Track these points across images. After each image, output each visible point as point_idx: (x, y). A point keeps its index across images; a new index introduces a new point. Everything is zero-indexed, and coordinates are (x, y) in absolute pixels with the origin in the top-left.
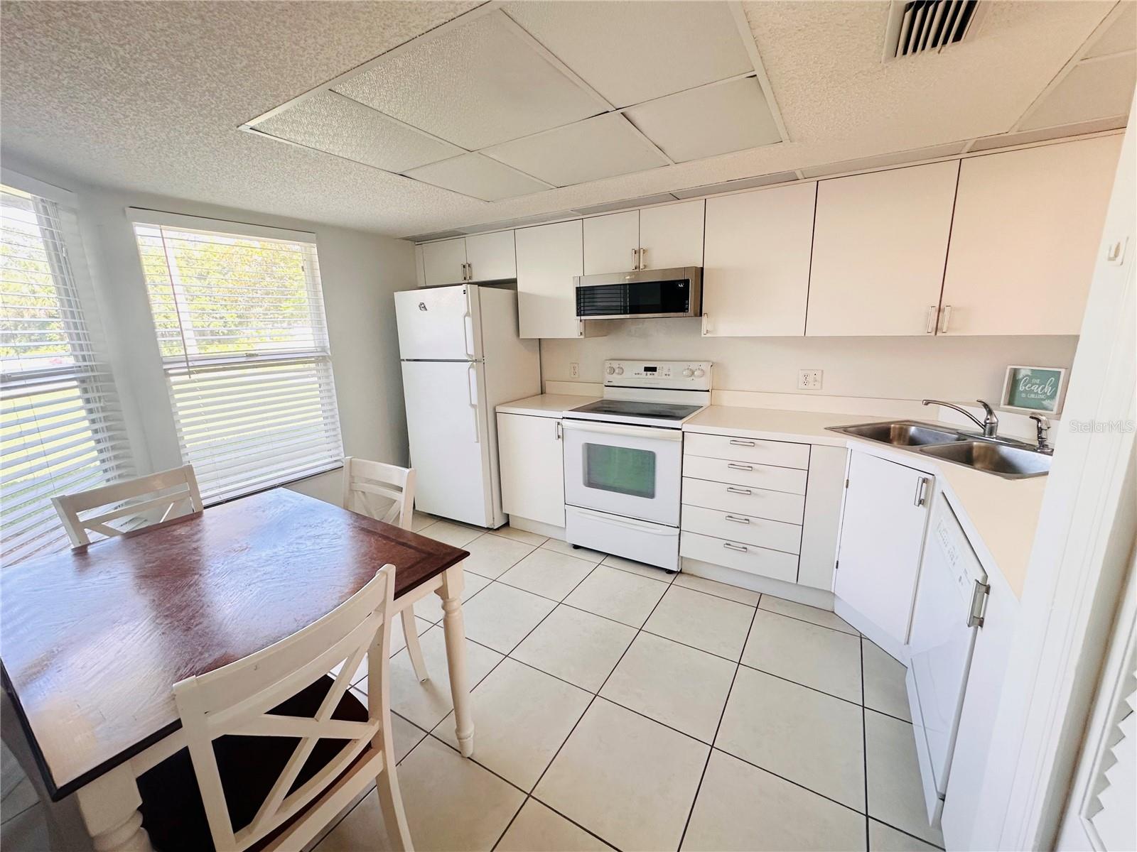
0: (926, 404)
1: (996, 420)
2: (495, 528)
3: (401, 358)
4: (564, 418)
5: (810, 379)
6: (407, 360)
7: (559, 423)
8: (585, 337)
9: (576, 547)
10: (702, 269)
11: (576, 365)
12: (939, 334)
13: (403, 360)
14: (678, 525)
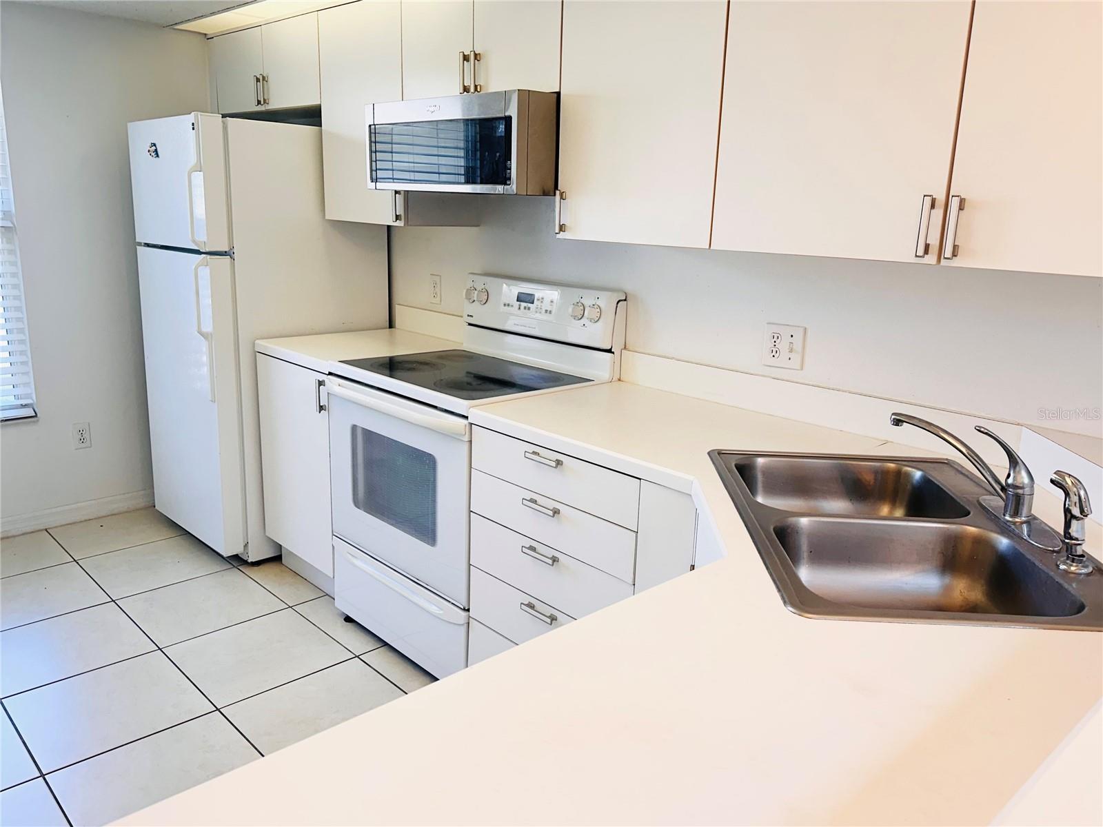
0: (897, 422)
1: (1026, 480)
2: (249, 561)
3: (137, 240)
4: (330, 374)
5: (783, 345)
6: (148, 245)
7: (321, 383)
8: (407, 223)
9: (348, 619)
10: (558, 94)
11: (437, 279)
12: (943, 261)
13: (140, 244)
14: (464, 604)
